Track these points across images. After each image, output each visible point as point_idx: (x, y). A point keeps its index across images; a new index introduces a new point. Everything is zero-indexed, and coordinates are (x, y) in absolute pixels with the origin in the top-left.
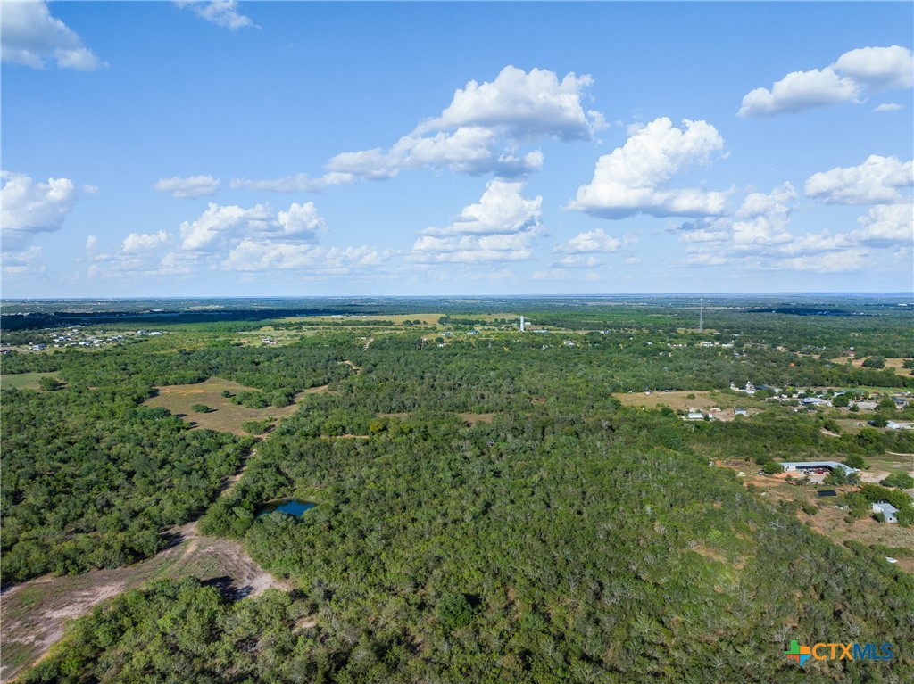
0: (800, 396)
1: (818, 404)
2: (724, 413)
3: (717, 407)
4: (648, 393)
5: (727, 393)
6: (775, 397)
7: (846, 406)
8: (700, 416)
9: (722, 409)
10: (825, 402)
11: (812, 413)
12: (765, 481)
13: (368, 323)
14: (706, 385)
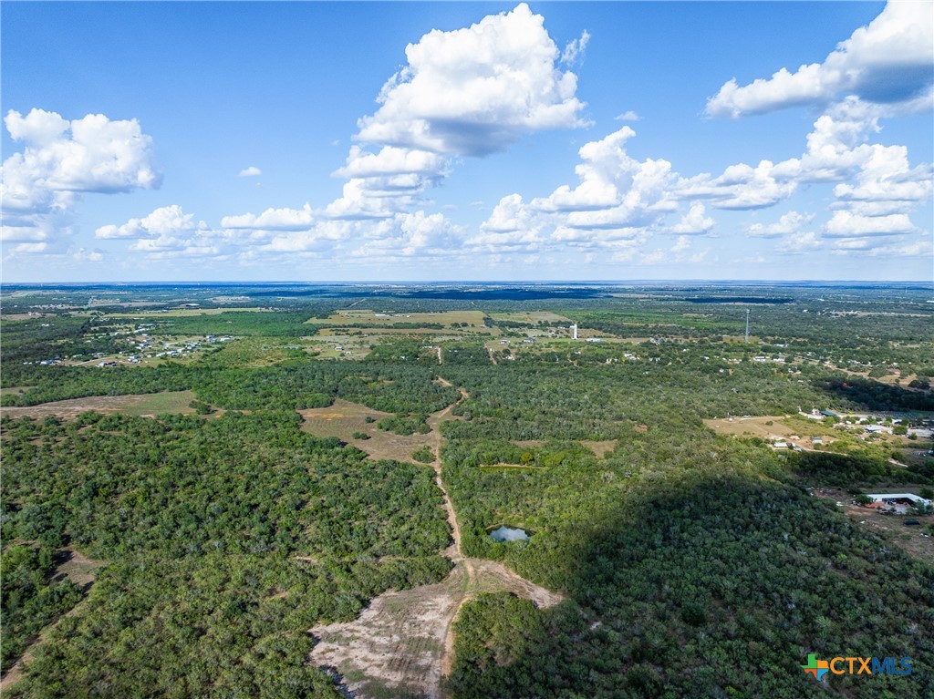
0: (862, 423)
1: (880, 432)
2: (803, 441)
3: (794, 435)
4: (731, 419)
5: (798, 418)
6: (841, 424)
7: (905, 433)
8: (785, 445)
9: (800, 437)
10: (885, 428)
11: (878, 442)
12: (860, 511)
13: (418, 326)
14: (778, 410)
